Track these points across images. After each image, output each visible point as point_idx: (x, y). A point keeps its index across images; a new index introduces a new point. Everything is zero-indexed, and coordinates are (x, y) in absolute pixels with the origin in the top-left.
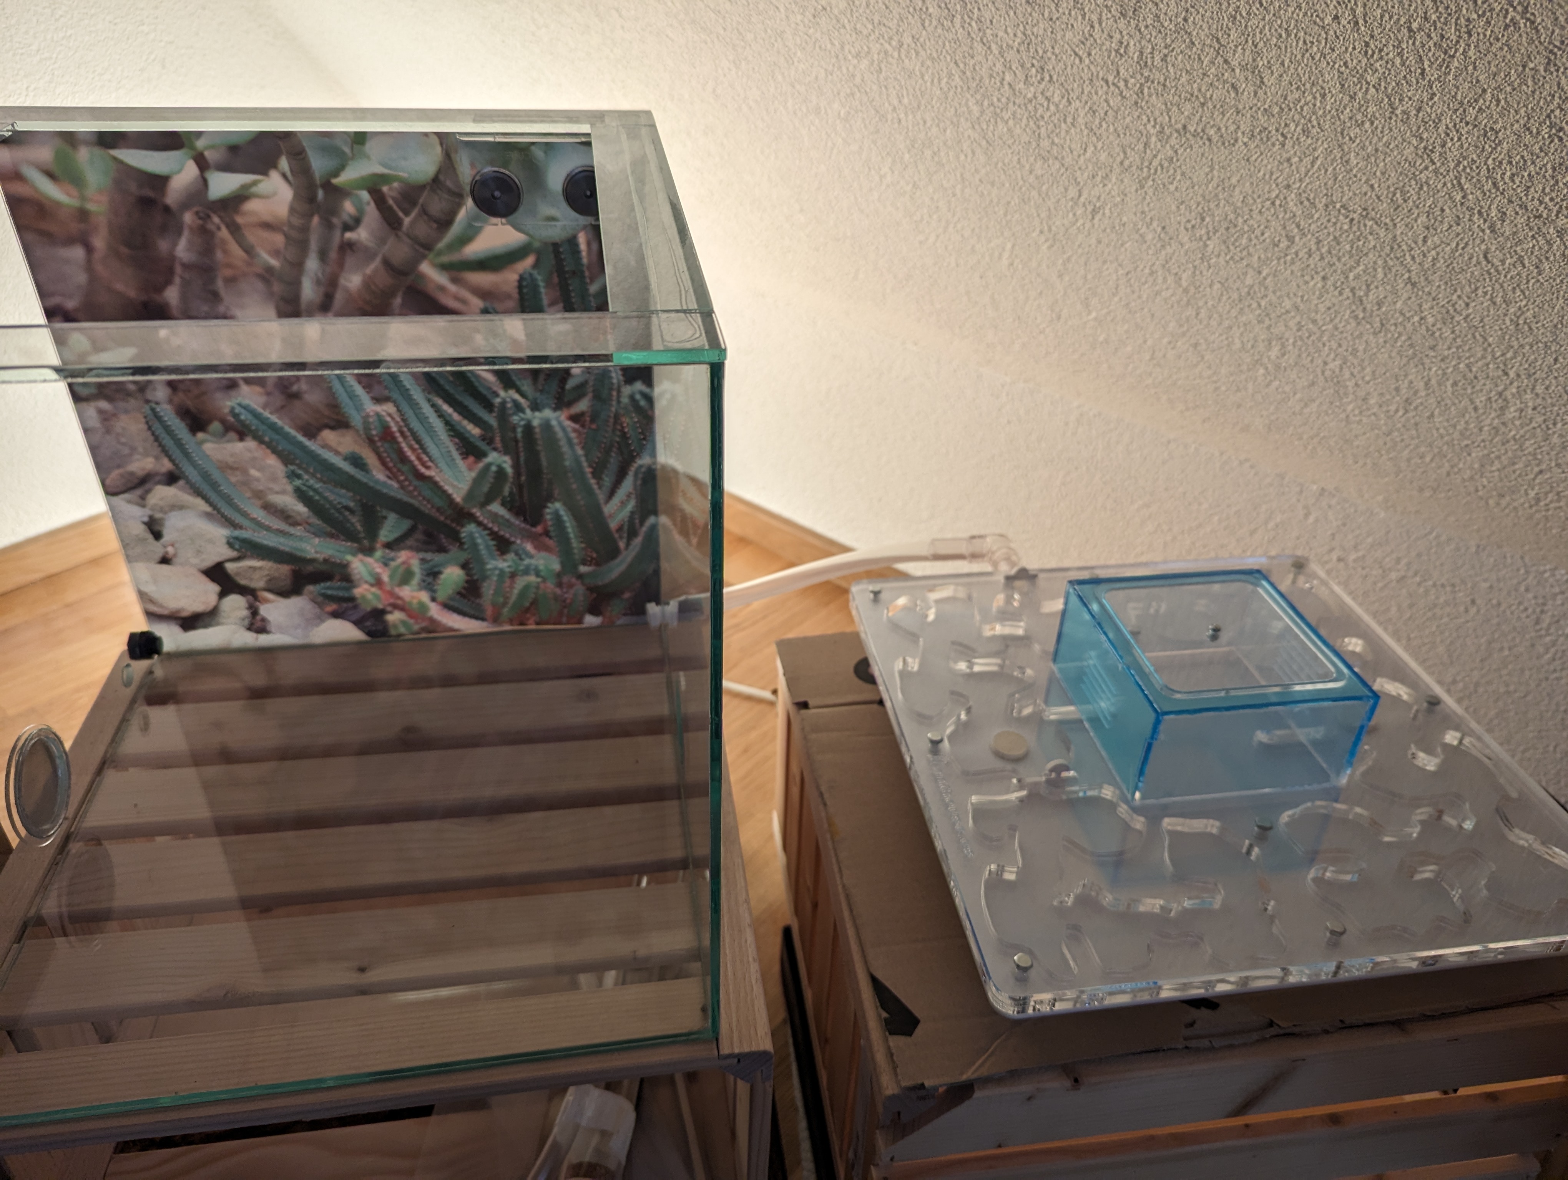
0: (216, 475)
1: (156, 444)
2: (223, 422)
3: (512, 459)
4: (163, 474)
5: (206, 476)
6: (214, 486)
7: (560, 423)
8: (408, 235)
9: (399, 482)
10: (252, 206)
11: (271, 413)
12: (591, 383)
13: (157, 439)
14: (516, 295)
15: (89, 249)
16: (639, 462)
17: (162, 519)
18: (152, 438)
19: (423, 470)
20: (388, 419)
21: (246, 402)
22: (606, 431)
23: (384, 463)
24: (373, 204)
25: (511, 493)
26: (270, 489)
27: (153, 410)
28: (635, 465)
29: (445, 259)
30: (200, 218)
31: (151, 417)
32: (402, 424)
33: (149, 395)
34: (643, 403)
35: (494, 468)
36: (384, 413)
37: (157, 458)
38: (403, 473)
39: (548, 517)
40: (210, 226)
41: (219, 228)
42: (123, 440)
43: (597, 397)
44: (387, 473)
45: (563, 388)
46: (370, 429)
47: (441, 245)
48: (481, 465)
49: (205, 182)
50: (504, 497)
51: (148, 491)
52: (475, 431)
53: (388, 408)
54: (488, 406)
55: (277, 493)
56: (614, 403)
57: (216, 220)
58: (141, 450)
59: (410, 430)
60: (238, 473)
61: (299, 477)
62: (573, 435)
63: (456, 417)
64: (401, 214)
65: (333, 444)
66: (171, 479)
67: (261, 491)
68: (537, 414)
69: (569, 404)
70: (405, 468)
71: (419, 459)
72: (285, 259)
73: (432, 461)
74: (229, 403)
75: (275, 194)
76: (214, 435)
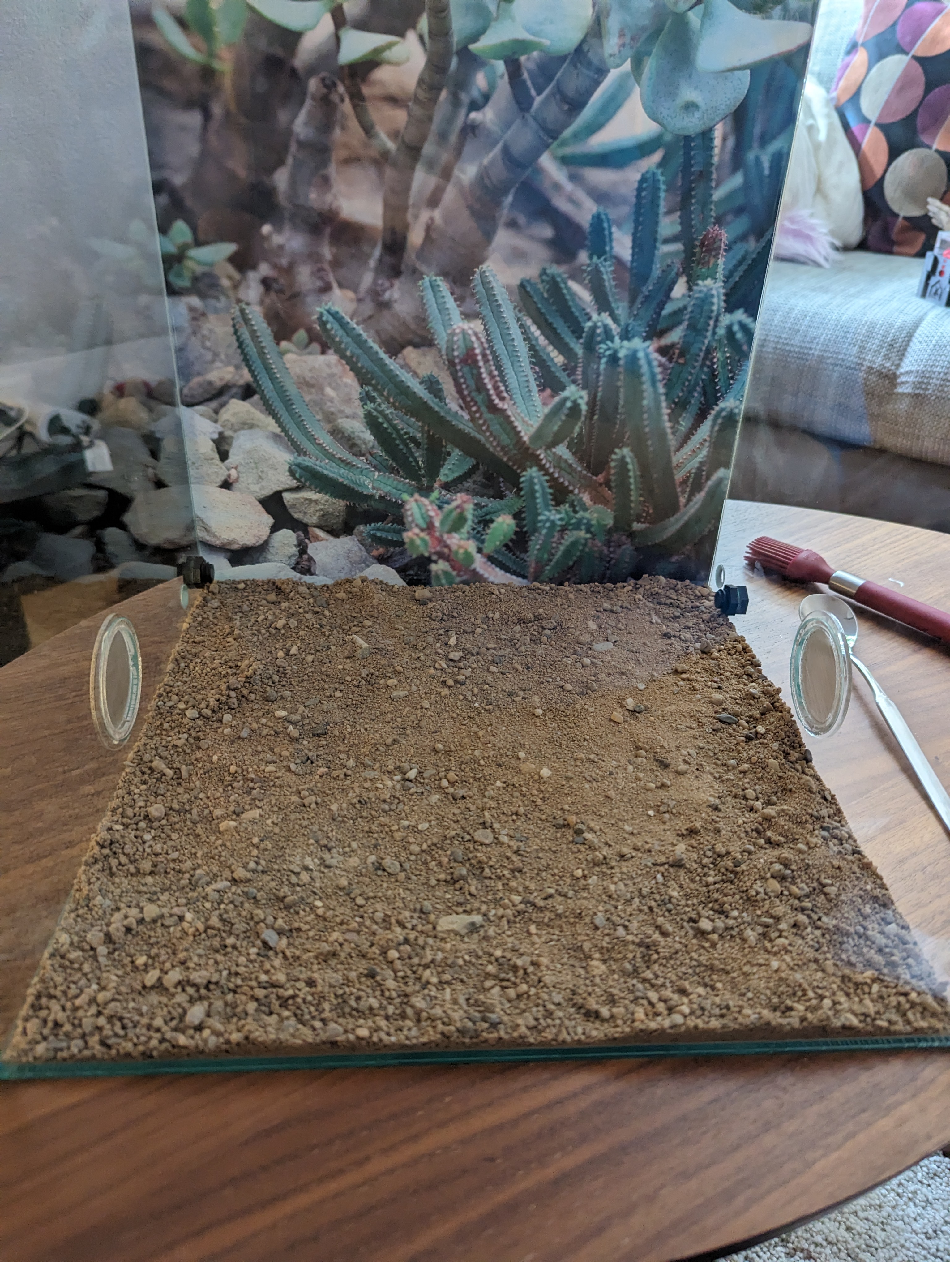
0: (292, 390)
1: (239, 351)
2: (309, 330)
3: (589, 394)
4: (241, 386)
5: (281, 391)
6: (288, 404)
7: (647, 355)
8: (535, 118)
9: (470, 413)
10: (382, 74)
11: (358, 324)
12: (689, 309)
13: (241, 344)
14: (634, 200)
15: (207, 116)
16: (722, 405)
17: (232, 437)
18: (236, 344)
19: (497, 401)
20: (474, 339)
21: (335, 308)
22: (694, 368)
23: (460, 391)
24: (506, 77)
25: (580, 434)
26: (342, 412)
27: (242, 311)
28: (717, 408)
29: (568, 150)
30: (326, 86)
31: (240, 320)
32: (486, 346)
33: (241, 294)
34: (739, 336)
35: (569, 404)
36: (470, 332)
37: (237, 367)
38: (476, 403)
39: (613, 464)
40: (335, 98)
41: (342, 100)
42: (208, 344)
43: (692, 327)
44: (461, 401)
45: (659, 314)
46: (453, 350)
47: (567, 133)
48: (557, 399)
49: (338, 40)
50: (572, 439)
51: (222, 405)
52: (559, 359)
53: (477, 326)
54: (577, 331)
55: (347, 417)
56: (709, 334)
57: (341, 89)
58: (223, 357)
59: (493, 353)
60: (313, 390)
61: (372, 400)
62: (658, 370)
63: (542, 341)
64: (533, 92)
65: (413, 364)
66: (247, 392)
67: (332, 414)
68: (625, 343)
69: (661, 334)
70: (479, 398)
71: (496, 388)
72: (403, 142)
73: (507, 391)
74: (318, 309)
75: (408, 59)
76: (297, 345)
